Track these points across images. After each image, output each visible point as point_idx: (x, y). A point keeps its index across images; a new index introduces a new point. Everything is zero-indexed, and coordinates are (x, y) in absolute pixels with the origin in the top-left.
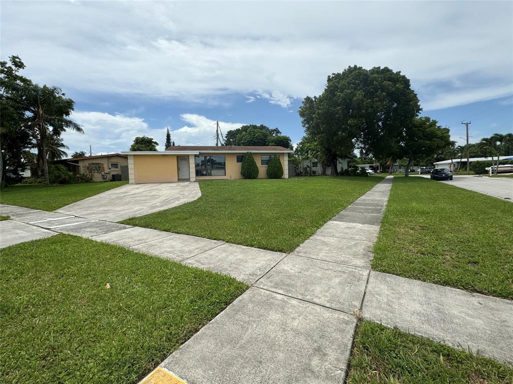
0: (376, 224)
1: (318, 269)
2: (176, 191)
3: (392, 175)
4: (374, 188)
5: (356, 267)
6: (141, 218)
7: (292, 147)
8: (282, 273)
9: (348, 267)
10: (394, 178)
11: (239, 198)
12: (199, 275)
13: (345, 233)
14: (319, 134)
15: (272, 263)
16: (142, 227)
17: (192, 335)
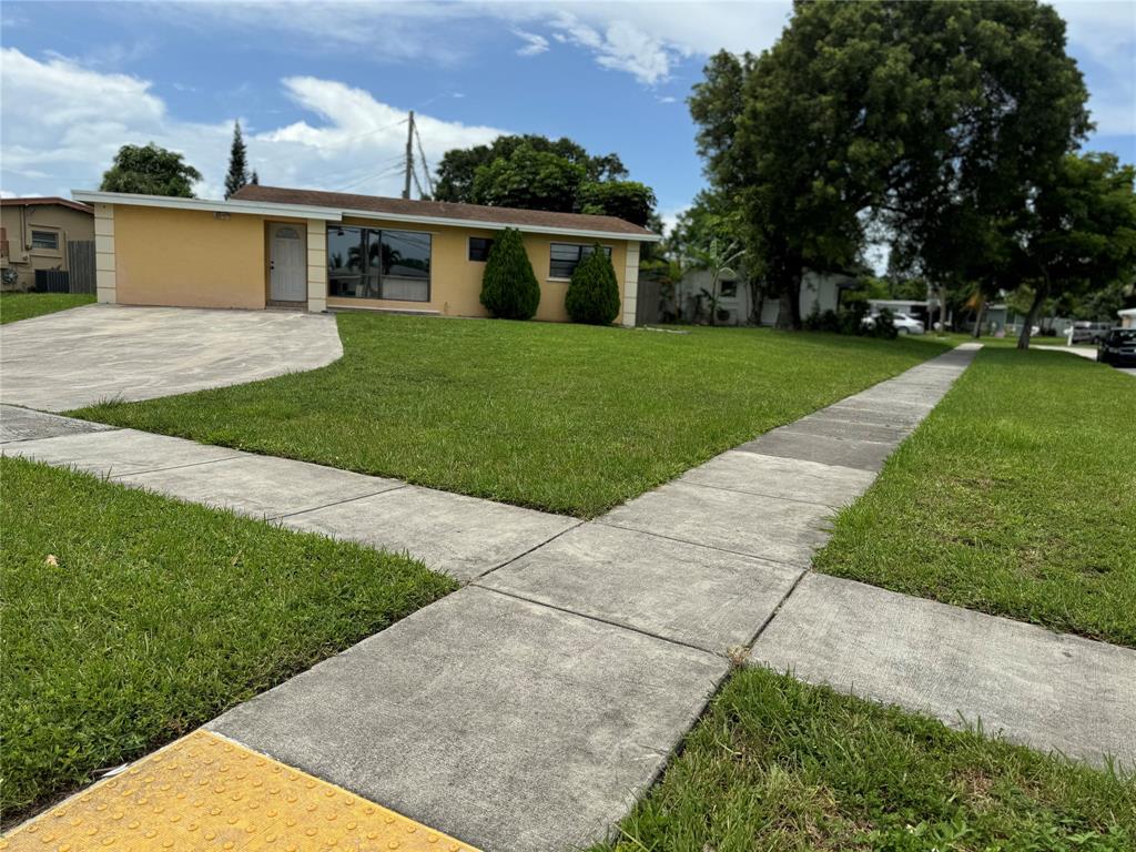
0: (870, 467)
1: (661, 558)
2: (259, 337)
3: (981, 342)
4: (905, 375)
5: (769, 560)
6: (142, 406)
7: (661, 226)
8: (557, 560)
9: (746, 560)
10: (982, 349)
11: (465, 372)
12: (318, 551)
13: (767, 484)
14: (751, 184)
15: (535, 537)
16: (146, 429)
17: (290, 676)
